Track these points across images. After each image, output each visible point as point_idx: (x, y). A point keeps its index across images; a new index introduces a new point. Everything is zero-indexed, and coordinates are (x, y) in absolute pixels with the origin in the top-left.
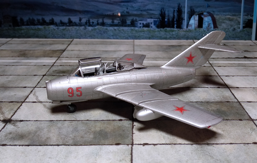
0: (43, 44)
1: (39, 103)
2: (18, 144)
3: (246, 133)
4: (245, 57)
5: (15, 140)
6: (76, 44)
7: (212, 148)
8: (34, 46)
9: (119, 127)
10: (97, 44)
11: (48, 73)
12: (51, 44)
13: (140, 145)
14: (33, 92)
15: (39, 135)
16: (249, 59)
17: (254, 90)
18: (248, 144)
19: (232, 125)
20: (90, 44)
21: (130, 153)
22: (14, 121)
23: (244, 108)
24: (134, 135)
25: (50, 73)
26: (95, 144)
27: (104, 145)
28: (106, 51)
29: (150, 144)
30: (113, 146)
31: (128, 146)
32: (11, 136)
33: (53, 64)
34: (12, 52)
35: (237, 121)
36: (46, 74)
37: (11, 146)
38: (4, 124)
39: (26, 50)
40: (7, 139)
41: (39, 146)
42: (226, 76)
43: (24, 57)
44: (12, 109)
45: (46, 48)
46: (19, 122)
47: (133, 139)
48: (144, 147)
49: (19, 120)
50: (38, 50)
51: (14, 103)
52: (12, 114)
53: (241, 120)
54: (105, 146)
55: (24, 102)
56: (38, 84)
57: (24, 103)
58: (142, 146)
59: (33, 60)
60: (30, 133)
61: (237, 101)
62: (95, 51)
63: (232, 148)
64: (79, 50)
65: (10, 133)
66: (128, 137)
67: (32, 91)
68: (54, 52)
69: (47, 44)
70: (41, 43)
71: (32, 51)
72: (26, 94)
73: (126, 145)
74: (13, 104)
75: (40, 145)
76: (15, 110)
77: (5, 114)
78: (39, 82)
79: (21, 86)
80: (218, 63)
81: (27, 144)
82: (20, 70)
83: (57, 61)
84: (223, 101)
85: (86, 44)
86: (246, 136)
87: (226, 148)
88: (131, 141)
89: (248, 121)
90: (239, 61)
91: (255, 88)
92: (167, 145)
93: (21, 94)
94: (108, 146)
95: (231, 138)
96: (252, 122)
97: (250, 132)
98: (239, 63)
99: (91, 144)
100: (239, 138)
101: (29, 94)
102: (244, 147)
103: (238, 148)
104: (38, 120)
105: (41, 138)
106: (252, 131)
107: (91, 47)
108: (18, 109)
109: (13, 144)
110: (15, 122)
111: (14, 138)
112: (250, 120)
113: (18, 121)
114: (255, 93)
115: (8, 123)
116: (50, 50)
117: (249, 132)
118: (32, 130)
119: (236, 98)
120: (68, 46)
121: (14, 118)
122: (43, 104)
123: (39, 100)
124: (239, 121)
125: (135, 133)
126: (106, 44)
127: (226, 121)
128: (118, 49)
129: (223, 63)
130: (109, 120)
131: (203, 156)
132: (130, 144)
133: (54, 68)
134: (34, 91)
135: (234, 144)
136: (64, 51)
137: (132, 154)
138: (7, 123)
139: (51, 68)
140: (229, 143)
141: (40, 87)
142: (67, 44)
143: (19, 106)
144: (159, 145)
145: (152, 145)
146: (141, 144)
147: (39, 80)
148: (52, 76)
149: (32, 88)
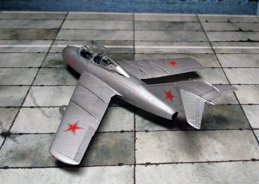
0: (35, 20)
1: (37, 109)
2: (20, 167)
3: (245, 148)
4: (249, 41)
5: (16, 160)
6: (72, 20)
7: (212, 168)
8: (26, 22)
9: (121, 141)
10: (94, 20)
11: (44, 64)
12: (44, 20)
13: (142, 166)
14: (30, 93)
15: (40, 154)
16: (253, 43)
17: (256, 88)
18: (247, 161)
19: (233, 136)
20: (87, 20)
21: (133, 177)
22: (13, 134)
23: (245, 112)
24: (136, 151)
25: (46, 64)
26: (98, 164)
27: (107, 165)
28: (104, 31)
29: (152, 164)
30: (116, 166)
31: (131, 167)
32: (12, 155)
33: (49, 51)
34: (3, 32)
35: (237, 130)
36: (42, 65)
37: (13, 169)
38: (3, 139)
39: (18, 29)
40: (8, 159)
41: (42, 169)
42: (229, 68)
43: (17, 39)
44: (10, 118)
45: (39, 26)
46: (19, 136)
47: (136, 157)
48: (146, 167)
49: (19, 132)
50: (31, 29)
51: (11, 108)
52: (10, 125)
53: (241, 129)
54: (107, 167)
55: (21, 107)
56: (34, 81)
57: (22, 109)
58: (144, 166)
59: (26, 44)
60: (31, 151)
61: (238, 103)
62: (92, 30)
63: (231, 166)
64: (75, 29)
65: (11, 151)
66: (130, 155)
67: (28, 92)
68: (49, 31)
69: (40, 19)
70: (33, 18)
71: (24, 30)
72: (23, 95)
73: (129, 166)
74: (10, 110)
75: (43, 167)
76: (13, 118)
77: (3, 125)
78: (35, 78)
79: (16, 83)
80: (221, 49)
81: (29, 166)
82: (14, 59)
83: (53, 46)
84: (224, 104)
85: (82, 20)
86: (245, 151)
87: (225, 167)
88: (134, 160)
89: (247, 130)
90: (242, 46)
91: (257, 86)
92: (169, 165)
93: (17, 95)
94: (111, 167)
95: (230, 154)
96: (252, 132)
97: (250, 146)
98: (242, 49)
99: (94, 165)
100: (238, 154)
101: (26, 96)
102: (243, 165)
103: (237, 167)
104: (38, 133)
105: (43, 157)
106: (251, 144)
107: (88, 24)
108: (15, 118)
109: (15, 166)
110: (15, 135)
111: (15, 158)
112: (250, 129)
113: (17, 134)
114: (256, 92)
115: (8, 138)
116: (44, 29)
117: (248, 146)
118: (33, 147)
119: (237, 99)
120: (63, 22)
121: (13, 130)
122: (41, 110)
123: (37, 104)
124: (239, 131)
125: (137, 148)
126: (104, 20)
127: (227, 130)
128: (117, 28)
129: (226, 49)
130: (111, 132)
131: (203, 178)
132: (132, 165)
133: (50, 57)
134: (30, 90)
135: (233, 162)
136: (59, 30)
137: (134, 178)
138: (6, 138)
139: (47, 57)
140: (229, 160)
141: (37, 85)
142: (61, 19)
143: (16, 113)
144: (161, 164)
145: (154, 165)
146: (143, 164)
147: (35, 75)
148: (49, 69)
149: (28, 86)
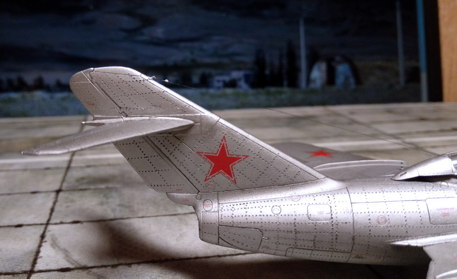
11: (65, 185)
14: (48, 239)
25: (71, 185)
33: (69, 165)
36: (61, 186)
55: (31, 272)
57: (34, 276)
72: (29, 245)
78: (52, 210)
83: (75, 158)
123: (76, 262)
134: (47, 234)
139: (68, 174)
141: (62, 223)
147: (50, 204)
148: (81, 192)
149: (39, 226)
